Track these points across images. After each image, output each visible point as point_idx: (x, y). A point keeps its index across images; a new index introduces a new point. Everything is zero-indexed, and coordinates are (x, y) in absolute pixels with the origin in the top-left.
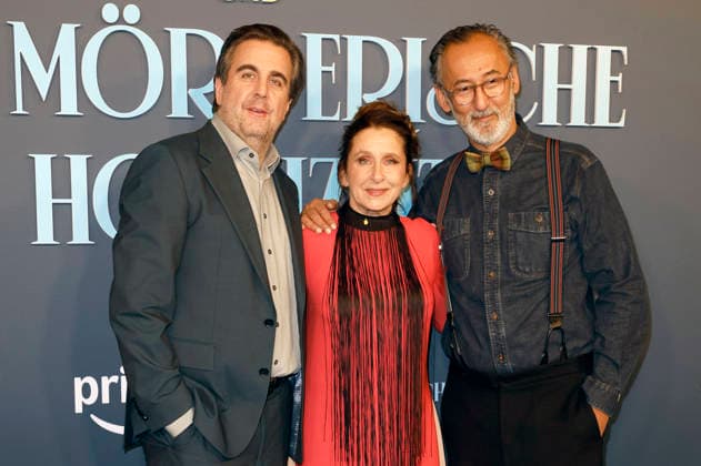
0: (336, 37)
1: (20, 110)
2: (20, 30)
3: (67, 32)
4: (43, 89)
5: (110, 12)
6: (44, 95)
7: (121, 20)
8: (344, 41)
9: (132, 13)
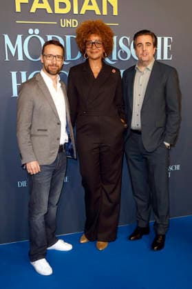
1: (7, 59)
2: (6, 37)
3: (19, 37)
5: (31, 31)
7: (34, 33)
9: (37, 31)
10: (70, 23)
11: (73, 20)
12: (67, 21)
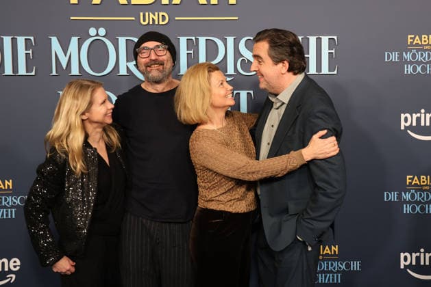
0: (194, 38)
1: (54, 73)
2: (54, 40)
3: (74, 40)
4: (64, 65)
5: (92, 31)
6: (64, 67)
7: (97, 35)
8: (197, 39)
9: (102, 31)
10: (156, 18)
11: (161, 14)
12: (151, 16)
